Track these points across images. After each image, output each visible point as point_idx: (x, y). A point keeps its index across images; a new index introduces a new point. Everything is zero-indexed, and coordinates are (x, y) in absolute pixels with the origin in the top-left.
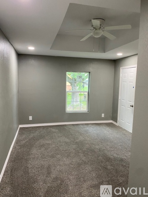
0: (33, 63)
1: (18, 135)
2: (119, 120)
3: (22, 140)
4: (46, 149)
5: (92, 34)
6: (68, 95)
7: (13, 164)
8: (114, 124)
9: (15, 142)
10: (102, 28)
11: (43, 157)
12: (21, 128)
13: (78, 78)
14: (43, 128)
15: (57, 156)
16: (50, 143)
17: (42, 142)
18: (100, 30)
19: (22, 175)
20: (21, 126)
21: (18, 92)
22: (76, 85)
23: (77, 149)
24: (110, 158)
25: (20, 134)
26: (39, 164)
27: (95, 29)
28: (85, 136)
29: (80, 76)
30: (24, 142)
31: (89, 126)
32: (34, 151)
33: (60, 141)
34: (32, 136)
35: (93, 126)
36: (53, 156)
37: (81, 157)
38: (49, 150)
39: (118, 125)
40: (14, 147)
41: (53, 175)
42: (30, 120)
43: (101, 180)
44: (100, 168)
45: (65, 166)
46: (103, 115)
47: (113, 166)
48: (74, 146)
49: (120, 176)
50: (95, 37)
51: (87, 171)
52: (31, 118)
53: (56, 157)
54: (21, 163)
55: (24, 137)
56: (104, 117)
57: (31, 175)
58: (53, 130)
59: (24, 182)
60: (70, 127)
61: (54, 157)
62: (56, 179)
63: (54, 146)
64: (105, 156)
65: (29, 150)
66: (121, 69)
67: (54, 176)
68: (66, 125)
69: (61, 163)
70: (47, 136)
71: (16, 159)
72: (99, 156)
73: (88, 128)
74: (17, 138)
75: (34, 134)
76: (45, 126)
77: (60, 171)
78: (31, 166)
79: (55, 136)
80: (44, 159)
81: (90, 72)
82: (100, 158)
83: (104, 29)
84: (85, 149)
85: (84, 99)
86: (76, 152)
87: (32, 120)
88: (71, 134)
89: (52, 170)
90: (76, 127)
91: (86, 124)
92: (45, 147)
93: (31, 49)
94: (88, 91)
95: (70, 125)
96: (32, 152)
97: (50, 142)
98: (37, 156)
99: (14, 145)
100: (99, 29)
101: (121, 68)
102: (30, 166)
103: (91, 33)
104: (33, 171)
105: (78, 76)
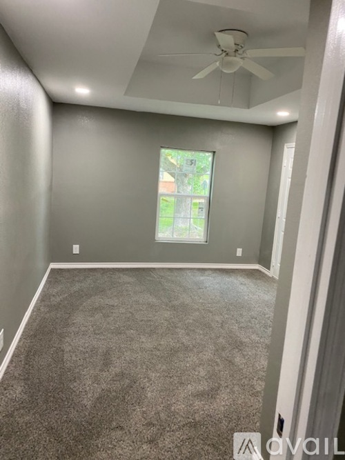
0: (86, 124)
1: (45, 284)
2: (274, 264)
3: (54, 296)
4: (106, 316)
5: (218, 63)
6: (161, 201)
7: (31, 342)
8: (264, 273)
9: (39, 297)
10: (240, 52)
11: (97, 332)
12: (54, 269)
13: (186, 164)
14: (103, 273)
15: (127, 332)
16: (116, 304)
17: (98, 300)
18: (235, 56)
19: (49, 365)
20: (53, 266)
21: (51, 188)
22: (186, 181)
23: (173, 320)
24: (241, 343)
25: (50, 282)
26: (86, 345)
27: (224, 54)
28: (194, 295)
29: (192, 161)
30: (58, 299)
31: (207, 273)
32: (79, 318)
33: (137, 302)
34: (77, 287)
35: (214, 275)
36: (118, 332)
37: (180, 336)
38: (112, 319)
39: (270, 276)
40: (37, 308)
41: (115, 367)
42: (74, 252)
43: (216, 384)
44: (218, 360)
45: (142, 352)
46: (239, 252)
47: (247, 358)
48: (167, 314)
49: (259, 378)
50: (225, 71)
51: (188, 365)
52: (76, 249)
53: (125, 333)
54: (50, 341)
55: (59, 288)
56: (240, 255)
57: (68, 365)
58: (125, 278)
59: (52, 378)
60: (162, 274)
61: (120, 333)
62: (122, 375)
63: (124, 311)
64: (231, 337)
65: (67, 316)
66: (285, 147)
67: (118, 370)
68: (154, 269)
69: (136, 346)
70: (110, 289)
71: (40, 334)
72: (219, 337)
73: (202, 278)
74: (43, 291)
75: (83, 284)
76: (108, 269)
77: (131, 362)
78: (70, 348)
79: (127, 290)
80: (98, 336)
81: (214, 152)
82: (221, 339)
83: (245, 55)
84: (191, 321)
85: (199, 212)
86: (169, 326)
87: (78, 253)
88: (164, 289)
89: (114, 359)
90: (176, 274)
91: (199, 269)
92: (104, 312)
93: (82, 92)
94: (208, 195)
95: (163, 269)
96: (75, 321)
97: (115, 302)
98: (83, 329)
99: (36, 304)
100: (233, 54)
101: (286, 144)
102: (67, 349)
103: (216, 62)
104: (74, 358)
105: (187, 160)
